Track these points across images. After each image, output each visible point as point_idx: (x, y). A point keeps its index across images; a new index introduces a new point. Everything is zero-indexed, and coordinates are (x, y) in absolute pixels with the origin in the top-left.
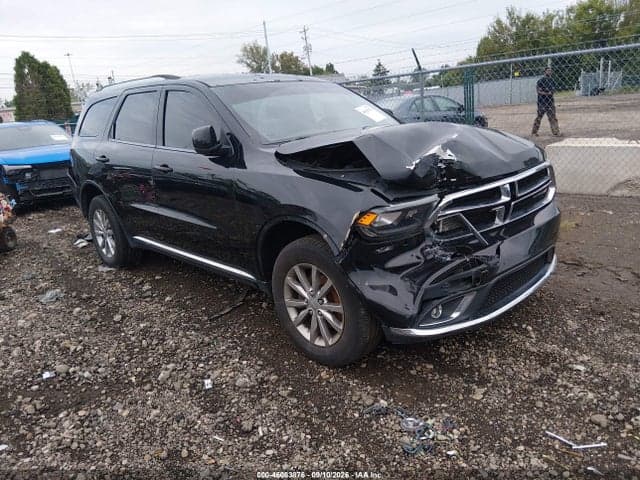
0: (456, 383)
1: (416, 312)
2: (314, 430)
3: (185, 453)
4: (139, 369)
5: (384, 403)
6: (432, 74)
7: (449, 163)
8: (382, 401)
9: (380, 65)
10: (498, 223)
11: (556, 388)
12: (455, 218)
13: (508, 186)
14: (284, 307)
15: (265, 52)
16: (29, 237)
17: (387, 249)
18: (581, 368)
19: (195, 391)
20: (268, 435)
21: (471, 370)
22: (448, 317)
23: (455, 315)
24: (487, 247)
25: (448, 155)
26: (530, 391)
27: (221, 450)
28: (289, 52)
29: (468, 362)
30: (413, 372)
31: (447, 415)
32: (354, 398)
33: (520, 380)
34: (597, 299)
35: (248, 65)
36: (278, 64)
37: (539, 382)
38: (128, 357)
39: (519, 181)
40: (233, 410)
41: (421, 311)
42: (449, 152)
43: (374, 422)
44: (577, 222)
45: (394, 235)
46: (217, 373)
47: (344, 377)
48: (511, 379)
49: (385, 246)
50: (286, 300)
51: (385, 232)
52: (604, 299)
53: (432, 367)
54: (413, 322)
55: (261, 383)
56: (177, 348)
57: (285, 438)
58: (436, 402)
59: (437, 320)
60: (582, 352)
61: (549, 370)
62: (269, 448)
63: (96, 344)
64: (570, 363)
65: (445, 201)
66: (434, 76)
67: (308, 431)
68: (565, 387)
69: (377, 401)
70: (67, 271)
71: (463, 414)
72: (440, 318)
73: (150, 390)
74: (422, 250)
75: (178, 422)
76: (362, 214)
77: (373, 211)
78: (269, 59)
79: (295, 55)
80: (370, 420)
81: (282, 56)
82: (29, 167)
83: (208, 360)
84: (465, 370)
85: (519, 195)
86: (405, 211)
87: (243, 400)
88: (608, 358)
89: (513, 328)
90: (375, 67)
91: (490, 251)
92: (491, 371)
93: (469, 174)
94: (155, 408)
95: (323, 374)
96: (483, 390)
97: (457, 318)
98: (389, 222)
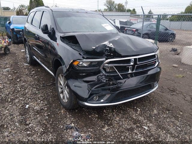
0: (101, 123)
1: (87, 97)
2: (46, 128)
3: (5, 126)
4: (13, 97)
5: (73, 125)
6: (169, 16)
7: (110, 48)
8: (72, 124)
9: (150, 11)
10: (130, 71)
11: (132, 133)
12: (112, 68)
13: (133, 59)
14: (58, 87)
15: (113, 3)
16: (15, 51)
17: (84, 74)
18: (146, 128)
19: (22, 108)
20: (32, 127)
21: (109, 120)
22: (100, 101)
23: (102, 101)
24: (122, 79)
25: (111, 45)
26: (123, 132)
27: (16, 128)
28: (121, 3)
29: (110, 117)
30: (90, 117)
31: (90, 134)
32: (65, 121)
33: (123, 127)
34: (171, 105)
35: (107, 6)
36: (117, 7)
37: (128, 130)
38: (12, 93)
39: (138, 58)
40: (28, 116)
41: (89, 97)
42: (111, 44)
43: (65, 131)
44: (183, 75)
45: (87, 70)
46: (32, 103)
47: (68, 113)
48: (120, 126)
49: (84, 73)
50: (58, 85)
51: (83, 68)
52: (174, 105)
53: (97, 116)
54: (86, 100)
55: (41, 110)
56: (27, 93)
57: (36, 129)
58: (90, 128)
59: (95, 101)
60: (151, 122)
61: (135, 126)
62: (29, 131)
63: (7, 87)
64: (144, 125)
65: (107, 61)
66: (170, 17)
67: (44, 128)
68: (136, 133)
69: (71, 124)
70: (16, 63)
71: (96, 135)
72: (97, 101)
73: (11, 105)
74: (98, 77)
75: (11, 116)
76: (74, 61)
77: (78, 60)
78: (114, 5)
79: (123, 5)
80: (65, 129)
81: (119, 4)
82: (22, 30)
83: (33, 99)
84: (107, 119)
85: (138, 63)
86: (91, 62)
87: (33, 114)
88: (159, 127)
89: (134, 109)
90: (149, 11)
91: (123, 81)
92: (115, 122)
93: (118, 53)
94: (8, 110)
95: (62, 111)
96: (108, 128)
97: (102, 102)
98: (86, 65)
